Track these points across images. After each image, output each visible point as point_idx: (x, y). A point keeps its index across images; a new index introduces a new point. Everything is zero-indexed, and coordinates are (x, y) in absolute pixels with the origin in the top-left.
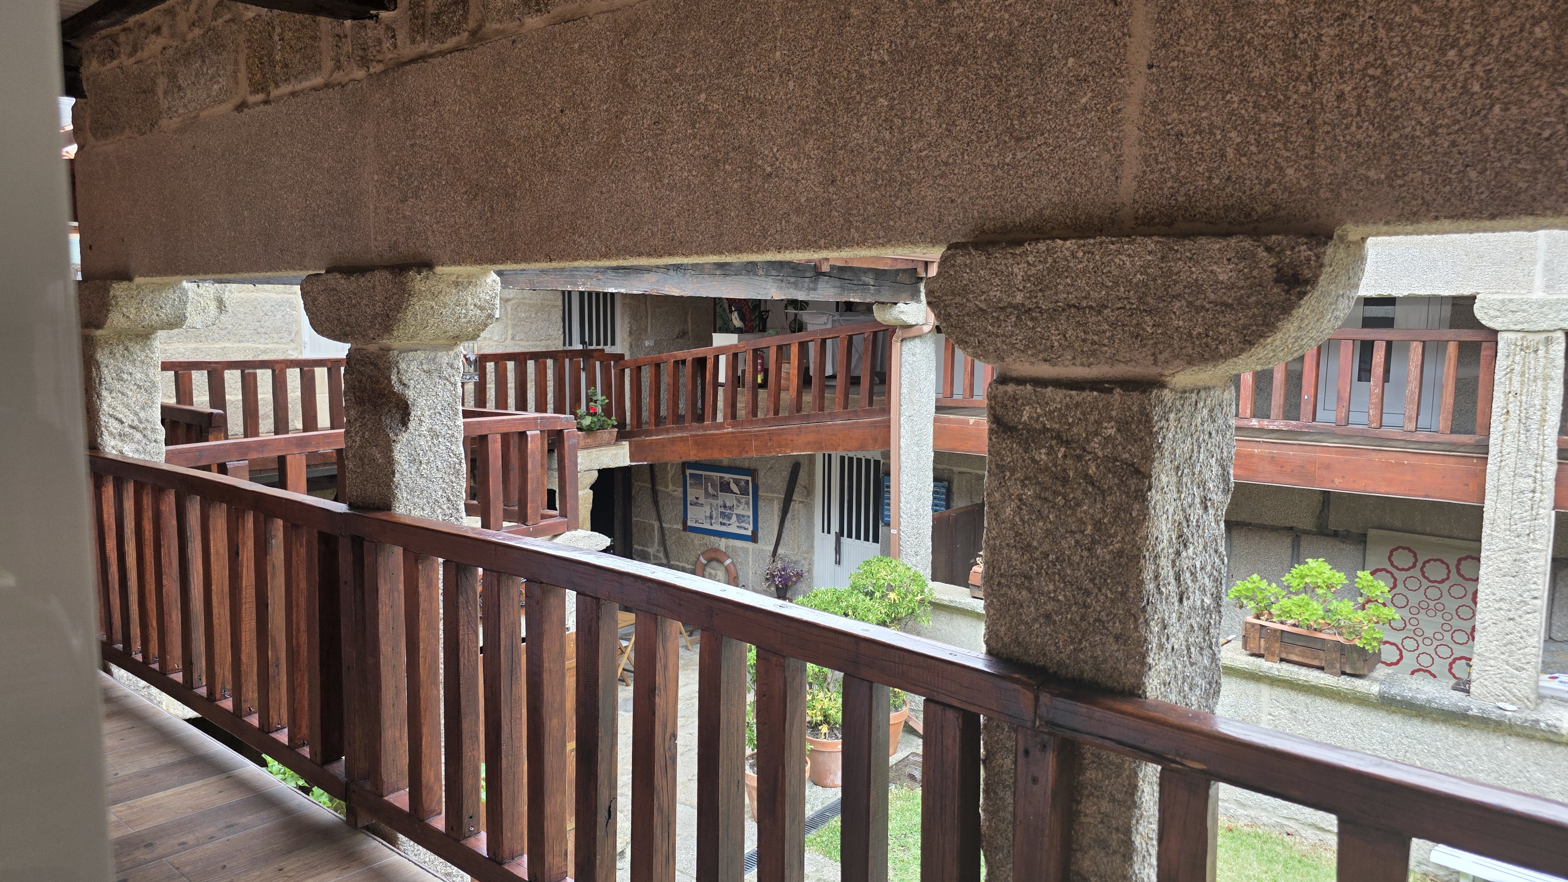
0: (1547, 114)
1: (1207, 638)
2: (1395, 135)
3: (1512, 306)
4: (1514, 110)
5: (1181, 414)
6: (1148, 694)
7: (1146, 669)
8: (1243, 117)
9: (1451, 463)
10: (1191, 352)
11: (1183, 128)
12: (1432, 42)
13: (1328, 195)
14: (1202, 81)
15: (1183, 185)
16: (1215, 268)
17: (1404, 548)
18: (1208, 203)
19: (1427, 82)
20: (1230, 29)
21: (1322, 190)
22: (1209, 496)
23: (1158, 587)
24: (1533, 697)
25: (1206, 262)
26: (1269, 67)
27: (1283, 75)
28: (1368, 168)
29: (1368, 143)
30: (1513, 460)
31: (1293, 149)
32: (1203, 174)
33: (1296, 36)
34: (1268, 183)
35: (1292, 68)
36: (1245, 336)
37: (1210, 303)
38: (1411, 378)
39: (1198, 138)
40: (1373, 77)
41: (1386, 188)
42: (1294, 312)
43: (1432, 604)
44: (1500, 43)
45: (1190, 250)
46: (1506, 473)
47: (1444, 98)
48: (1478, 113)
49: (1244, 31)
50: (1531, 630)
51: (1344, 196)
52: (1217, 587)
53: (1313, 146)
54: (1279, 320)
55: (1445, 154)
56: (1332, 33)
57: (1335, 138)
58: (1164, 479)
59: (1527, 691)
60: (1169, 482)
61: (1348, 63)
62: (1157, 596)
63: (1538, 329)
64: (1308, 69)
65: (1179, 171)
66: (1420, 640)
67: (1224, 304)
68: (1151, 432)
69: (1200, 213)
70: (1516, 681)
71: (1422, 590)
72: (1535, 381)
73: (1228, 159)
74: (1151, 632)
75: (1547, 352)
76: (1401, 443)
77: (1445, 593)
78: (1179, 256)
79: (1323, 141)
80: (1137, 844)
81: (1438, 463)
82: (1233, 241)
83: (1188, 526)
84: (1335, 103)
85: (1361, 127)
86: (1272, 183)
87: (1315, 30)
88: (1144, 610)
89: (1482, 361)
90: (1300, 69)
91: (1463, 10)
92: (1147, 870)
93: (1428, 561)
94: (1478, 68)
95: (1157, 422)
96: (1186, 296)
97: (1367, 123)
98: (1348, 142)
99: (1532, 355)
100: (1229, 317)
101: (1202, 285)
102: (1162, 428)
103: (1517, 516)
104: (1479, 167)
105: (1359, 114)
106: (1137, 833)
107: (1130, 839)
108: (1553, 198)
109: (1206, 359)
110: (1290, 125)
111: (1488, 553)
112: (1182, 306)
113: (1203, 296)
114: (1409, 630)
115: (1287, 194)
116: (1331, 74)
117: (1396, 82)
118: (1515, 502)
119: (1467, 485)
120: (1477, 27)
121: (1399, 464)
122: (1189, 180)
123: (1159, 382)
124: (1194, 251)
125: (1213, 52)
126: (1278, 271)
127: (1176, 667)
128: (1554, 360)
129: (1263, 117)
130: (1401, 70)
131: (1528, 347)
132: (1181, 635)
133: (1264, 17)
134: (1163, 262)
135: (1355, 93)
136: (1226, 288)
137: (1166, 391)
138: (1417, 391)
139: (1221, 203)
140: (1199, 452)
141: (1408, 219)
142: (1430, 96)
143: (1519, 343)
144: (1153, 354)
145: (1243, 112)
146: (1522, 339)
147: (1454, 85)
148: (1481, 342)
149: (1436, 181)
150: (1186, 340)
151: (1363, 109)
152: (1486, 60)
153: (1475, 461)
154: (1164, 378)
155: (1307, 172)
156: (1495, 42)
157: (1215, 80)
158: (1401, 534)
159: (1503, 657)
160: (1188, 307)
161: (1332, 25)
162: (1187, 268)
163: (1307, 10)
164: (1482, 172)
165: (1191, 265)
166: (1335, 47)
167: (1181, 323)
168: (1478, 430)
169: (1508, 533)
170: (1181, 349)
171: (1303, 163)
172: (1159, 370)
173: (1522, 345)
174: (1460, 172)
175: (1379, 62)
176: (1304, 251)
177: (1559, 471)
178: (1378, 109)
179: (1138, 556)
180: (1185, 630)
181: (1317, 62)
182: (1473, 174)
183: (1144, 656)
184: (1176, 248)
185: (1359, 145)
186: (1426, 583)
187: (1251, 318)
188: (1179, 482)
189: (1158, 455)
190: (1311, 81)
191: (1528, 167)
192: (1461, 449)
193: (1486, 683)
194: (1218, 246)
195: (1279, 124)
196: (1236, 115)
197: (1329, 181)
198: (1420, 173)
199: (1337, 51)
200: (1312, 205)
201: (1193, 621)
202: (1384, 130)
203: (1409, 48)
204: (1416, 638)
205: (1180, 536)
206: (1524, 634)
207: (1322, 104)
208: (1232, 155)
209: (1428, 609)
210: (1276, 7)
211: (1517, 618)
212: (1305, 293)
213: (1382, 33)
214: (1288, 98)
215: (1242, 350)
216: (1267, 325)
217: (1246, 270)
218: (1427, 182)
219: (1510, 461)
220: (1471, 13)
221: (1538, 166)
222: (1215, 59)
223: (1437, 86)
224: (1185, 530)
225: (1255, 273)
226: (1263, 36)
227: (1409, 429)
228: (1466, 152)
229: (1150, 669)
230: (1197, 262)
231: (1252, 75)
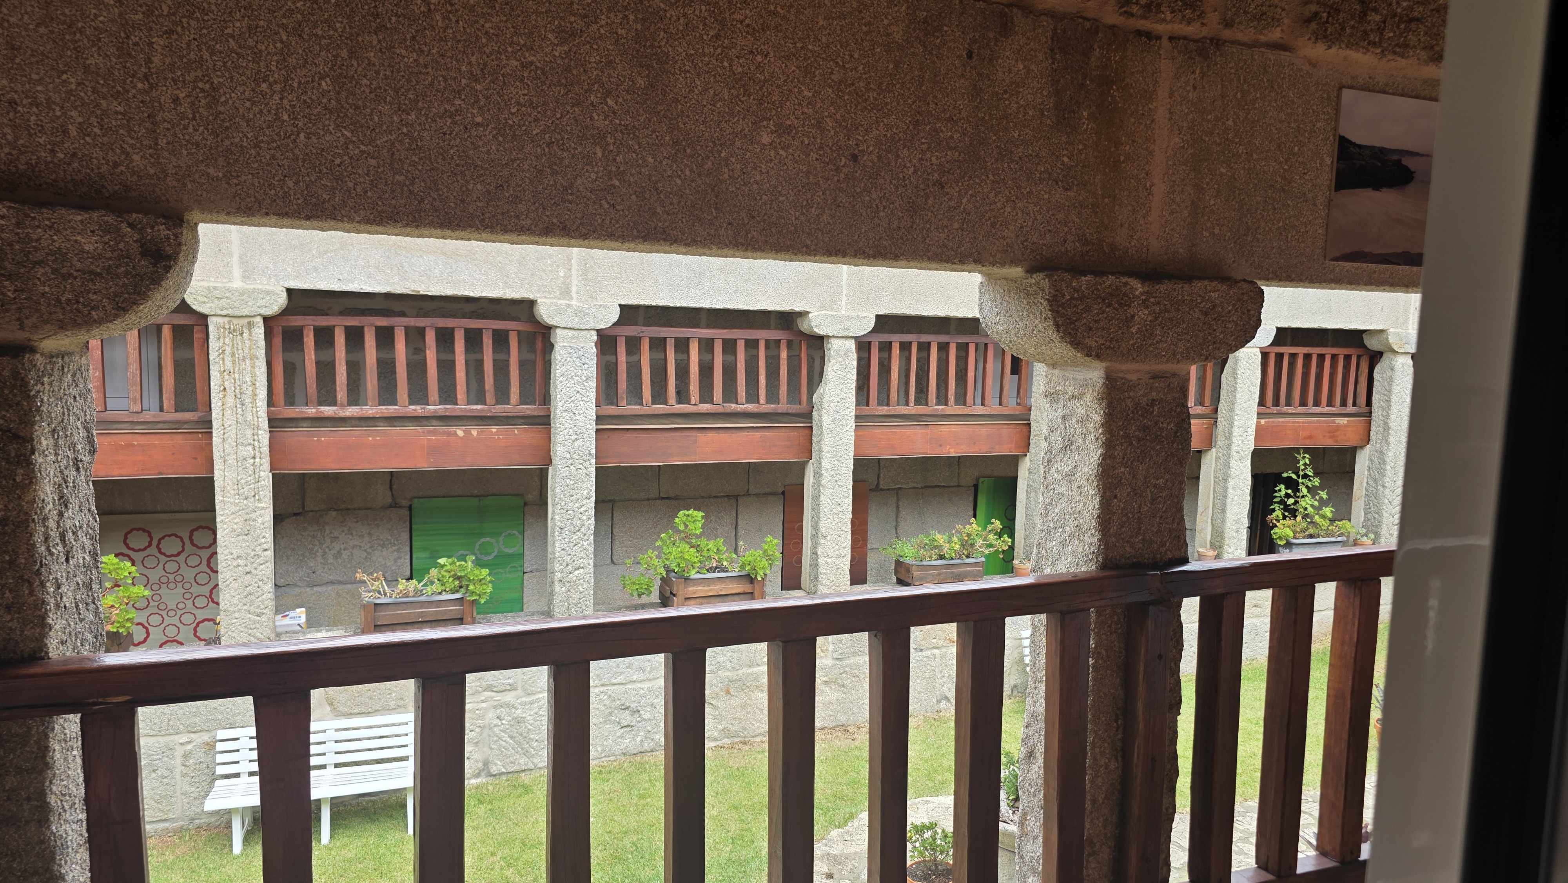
0: (337, 147)
1: (90, 594)
2: (227, 142)
3: (217, 294)
4: (314, 139)
5: (53, 378)
6: (50, 655)
7: (47, 630)
8: (82, 99)
9: (179, 440)
10: (62, 317)
11: (16, 96)
12: (248, 72)
13: (175, 183)
14: (33, 56)
15: (23, 153)
16: (79, 238)
17: (138, 529)
18: (54, 175)
19: (248, 104)
20: (59, 12)
21: (169, 179)
22: (80, 457)
23: (48, 549)
24: (272, 636)
25: (68, 232)
26: (104, 58)
27: (119, 69)
28: (208, 165)
29: (205, 145)
30: (234, 431)
31: (137, 138)
32: (45, 146)
33: (128, 37)
34: (116, 165)
35: (128, 65)
36: (118, 303)
37: (77, 271)
38: (131, 361)
39: (35, 109)
40: (202, 90)
41: (225, 185)
42: (163, 283)
43: (171, 577)
44: (299, 87)
45: (49, 219)
46: (230, 444)
47: (262, 119)
48: (289, 137)
49: (74, 18)
50: (265, 579)
51: (190, 186)
52: (93, 544)
53: (157, 139)
54: (150, 290)
55: (268, 165)
56: (162, 43)
57: (175, 135)
58: (44, 443)
59: (268, 632)
60: (47, 445)
61: (179, 73)
62: (48, 558)
63: (241, 314)
64: (143, 69)
65: (17, 139)
66: (164, 613)
67: (91, 272)
68: (29, 396)
69: (46, 183)
70: (258, 626)
71: (161, 566)
72: (244, 360)
73: (72, 135)
74: (48, 594)
75: (250, 334)
76: (126, 425)
77: (183, 565)
78: (37, 223)
79: (165, 135)
80: (52, 803)
81: (167, 441)
82: (95, 215)
83: (67, 487)
84: (172, 105)
85: (197, 130)
86: (120, 165)
87: (146, 37)
88: (38, 573)
89: (195, 343)
90: (135, 68)
91: (269, 53)
92: (64, 827)
93: (163, 538)
94: (285, 102)
95: (33, 386)
96: (50, 263)
97: (202, 128)
98: (187, 141)
99: (239, 337)
100: (98, 286)
101: (66, 253)
102: (39, 392)
103: (243, 481)
104: (294, 179)
105: (194, 118)
106: (52, 793)
107: (45, 802)
108: (347, 209)
109: (79, 324)
110: (132, 115)
111: (222, 518)
112: (46, 273)
113: (69, 264)
114: (153, 606)
115: (135, 177)
116: (165, 79)
117: (223, 99)
118: (240, 469)
119: (196, 459)
120: (281, 69)
121: (130, 446)
122: (30, 149)
123: (28, 347)
124: (53, 220)
125: (42, 30)
126: (142, 246)
127: (69, 625)
128: (257, 341)
129: (104, 103)
130: (227, 90)
131: (234, 331)
132: (70, 594)
133: (94, 11)
134: (19, 228)
135: (189, 100)
136: (93, 258)
137: (38, 356)
138: (138, 373)
139: (69, 178)
140: (69, 415)
141: (245, 212)
142: (251, 116)
143: (227, 327)
144: (19, 319)
145: (82, 94)
146: (229, 323)
147: (269, 111)
148: (193, 325)
149: (264, 184)
150: (55, 306)
151: (198, 116)
152: (290, 97)
153: (200, 435)
154: (33, 343)
155: (152, 160)
156: (295, 85)
157: (48, 57)
158: (133, 516)
159: (245, 607)
160: (53, 273)
161: (162, 36)
162: (47, 236)
163: (137, 17)
164: (297, 183)
165: (51, 233)
166: (166, 56)
167: (47, 289)
168: (200, 407)
169: (237, 497)
170: (51, 314)
171: (148, 152)
172: (27, 335)
173: (230, 328)
174: (281, 180)
175: (206, 78)
176: (163, 231)
177: (271, 438)
178: (211, 118)
179: (27, 520)
180: (72, 589)
181: (151, 66)
182: (290, 184)
183: (43, 617)
184: (32, 215)
185: (197, 145)
186: (163, 559)
187: (122, 287)
188: (56, 445)
189: (38, 418)
190: (148, 81)
191: (329, 184)
192: (185, 426)
193: (234, 634)
194: (80, 218)
195: (121, 113)
196: (74, 96)
197: (174, 172)
198: (250, 176)
199: (168, 60)
200: (161, 190)
201: (78, 579)
202: (217, 136)
203: (230, 73)
204: (160, 612)
205: (62, 497)
206: (260, 583)
207: (160, 103)
208: (75, 133)
209: (168, 582)
210: (107, 5)
211: (253, 570)
212: (170, 267)
213: (206, 56)
214: (128, 91)
215: (116, 316)
216: (139, 294)
217: (112, 243)
218: (257, 184)
219: (231, 433)
220: (275, 58)
221: (335, 184)
222: (45, 37)
223: (256, 109)
224: (65, 491)
225: (121, 246)
226: (95, 28)
227: (135, 410)
228: (283, 165)
229: (50, 630)
230: (58, 231)
231: (87, 62)
